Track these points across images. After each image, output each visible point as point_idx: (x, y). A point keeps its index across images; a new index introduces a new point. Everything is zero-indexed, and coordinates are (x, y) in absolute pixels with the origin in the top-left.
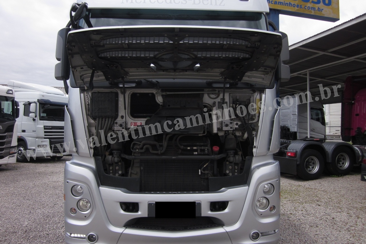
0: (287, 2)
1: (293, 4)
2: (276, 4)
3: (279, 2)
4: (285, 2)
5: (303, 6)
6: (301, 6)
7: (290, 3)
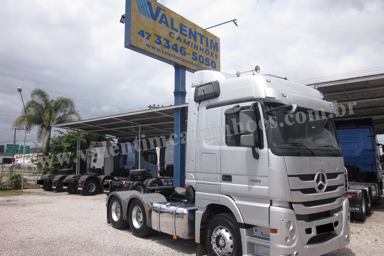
0: (190, 61)
1: (194, 63)
2: (184, 61)
3: (185, 60)
4: (189, 61)
5: (200, 66)
6: (199, 66)
7: (192, 63)
